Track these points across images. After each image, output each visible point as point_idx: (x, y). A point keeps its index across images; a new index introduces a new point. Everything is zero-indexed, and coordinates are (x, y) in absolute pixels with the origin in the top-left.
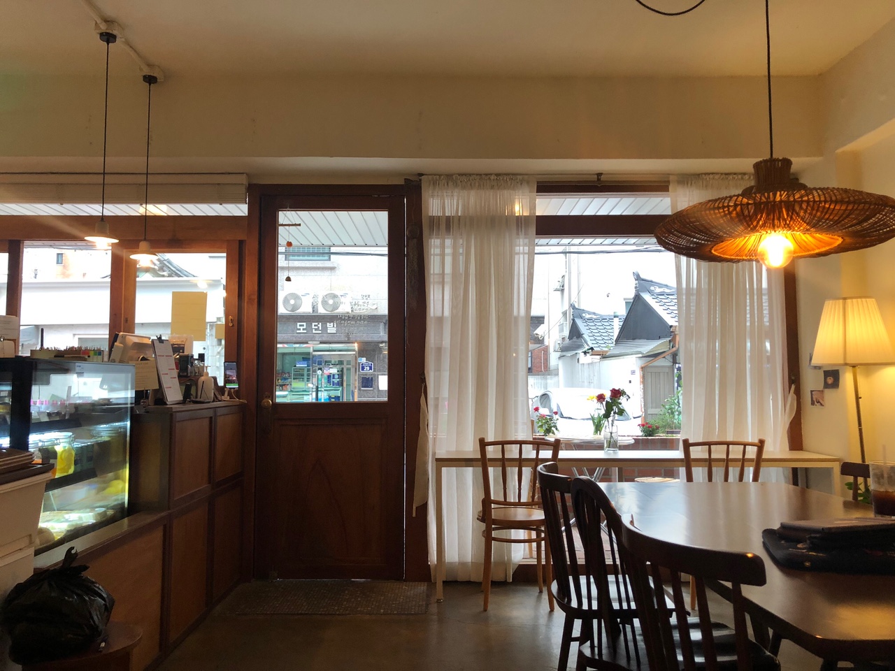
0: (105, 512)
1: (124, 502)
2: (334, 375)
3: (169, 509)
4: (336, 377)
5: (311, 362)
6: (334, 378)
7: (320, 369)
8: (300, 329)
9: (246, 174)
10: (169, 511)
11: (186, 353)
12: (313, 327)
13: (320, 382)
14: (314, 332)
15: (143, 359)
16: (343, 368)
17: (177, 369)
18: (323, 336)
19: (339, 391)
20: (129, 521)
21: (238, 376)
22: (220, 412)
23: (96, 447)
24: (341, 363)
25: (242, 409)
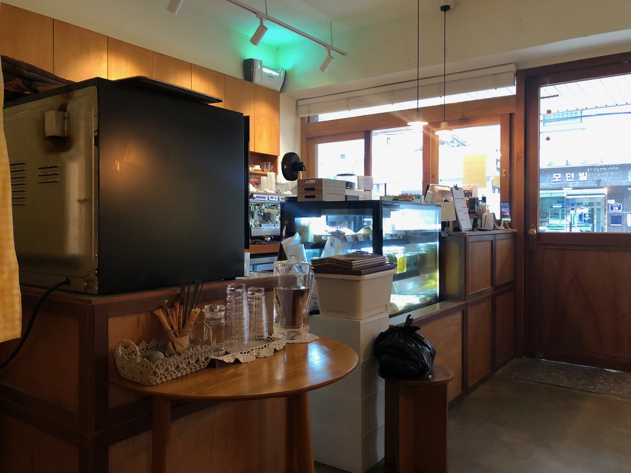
0: (425, 298)
1: (437, 294)
2: (585, 215)
3: (465, 300)
4: (587, 215)
5: (565, 204)
6: (585, 217)
7: (573, 209)
8: (555, 179)
9: (515, 63)
10: (466, 302)
11: (473, 196)
12: (567, 176)
13: (572, 220)
14: (568, 180)
15: (446, 201)
16: (593, 209)
17: (468, 207)
18: (575, 183)
19: (590, 227)
20: (440, 305)
21: (510, 213)
22: (498, 237)
23: (418, 257)
24: (591, 204)
25: (514, 236)
